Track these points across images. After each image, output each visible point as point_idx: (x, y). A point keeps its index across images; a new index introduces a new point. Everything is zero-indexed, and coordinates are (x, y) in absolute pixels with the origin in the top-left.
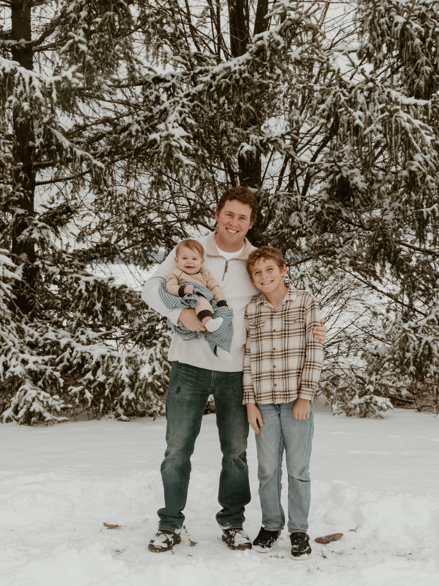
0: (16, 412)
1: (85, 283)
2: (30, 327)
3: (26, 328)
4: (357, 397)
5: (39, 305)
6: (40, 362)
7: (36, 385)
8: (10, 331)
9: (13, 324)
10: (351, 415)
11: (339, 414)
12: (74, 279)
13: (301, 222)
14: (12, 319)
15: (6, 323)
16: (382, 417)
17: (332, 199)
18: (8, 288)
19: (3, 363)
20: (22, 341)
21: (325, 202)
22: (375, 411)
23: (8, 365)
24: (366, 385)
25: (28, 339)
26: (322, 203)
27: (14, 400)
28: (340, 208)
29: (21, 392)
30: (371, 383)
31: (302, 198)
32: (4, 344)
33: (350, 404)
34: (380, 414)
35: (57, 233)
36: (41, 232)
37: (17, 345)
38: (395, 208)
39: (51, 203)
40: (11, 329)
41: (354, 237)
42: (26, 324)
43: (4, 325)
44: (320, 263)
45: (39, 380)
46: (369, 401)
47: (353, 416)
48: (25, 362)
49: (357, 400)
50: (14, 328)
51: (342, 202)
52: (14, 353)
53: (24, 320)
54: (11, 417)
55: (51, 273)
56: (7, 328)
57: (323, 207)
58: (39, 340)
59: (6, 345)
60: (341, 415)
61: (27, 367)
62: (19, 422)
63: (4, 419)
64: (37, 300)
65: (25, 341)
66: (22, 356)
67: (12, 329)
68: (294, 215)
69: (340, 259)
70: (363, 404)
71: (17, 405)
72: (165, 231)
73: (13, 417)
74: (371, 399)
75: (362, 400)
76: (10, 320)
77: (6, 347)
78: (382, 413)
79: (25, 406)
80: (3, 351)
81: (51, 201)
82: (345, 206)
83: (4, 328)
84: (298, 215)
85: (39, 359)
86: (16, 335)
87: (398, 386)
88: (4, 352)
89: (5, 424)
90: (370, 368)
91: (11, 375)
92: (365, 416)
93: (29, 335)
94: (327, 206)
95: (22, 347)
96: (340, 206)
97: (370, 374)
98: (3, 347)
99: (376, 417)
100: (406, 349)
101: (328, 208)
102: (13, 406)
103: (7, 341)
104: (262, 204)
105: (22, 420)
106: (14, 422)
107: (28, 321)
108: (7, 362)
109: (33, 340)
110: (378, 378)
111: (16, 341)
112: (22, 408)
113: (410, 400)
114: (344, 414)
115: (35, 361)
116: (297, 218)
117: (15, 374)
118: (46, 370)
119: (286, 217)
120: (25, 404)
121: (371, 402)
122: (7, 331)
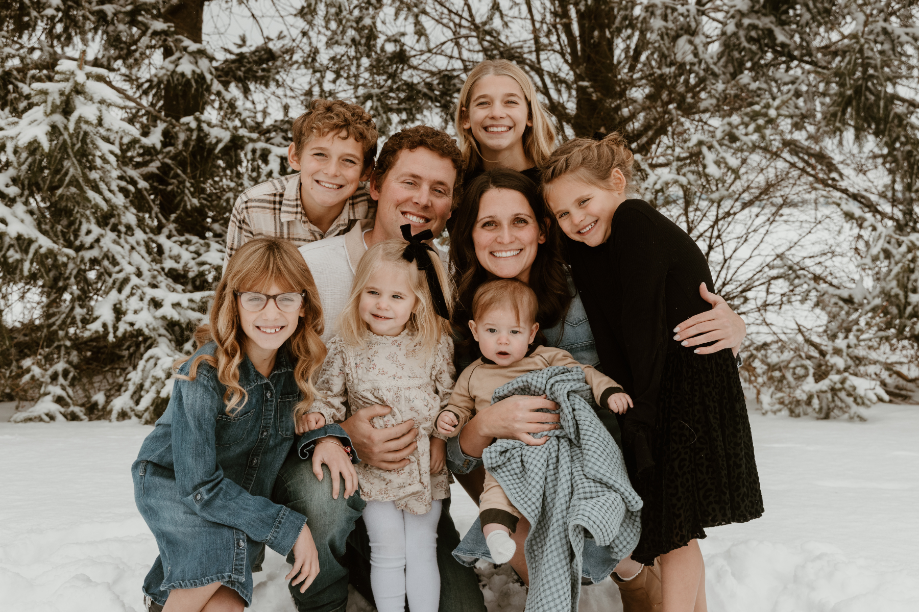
0: (137, 398)
1: (279, 160)
2: (175, 242)
3: (167, 244)
4: (810, 379)
5: (190, 201)
6: (185, 303)
7: (181, 351)
8: (133, 248)
9: (140, 235)
10: (798, 416)
11: (775, 412)
12: (258, 153)
13: (696, 55)
14: (139, 226)
15: (126, 233)
16: (862, 419)
17: (757, 12)
18: (112, 152)
19: (115, 305)
20: (158, 267)
21: (742, 14)
22: (848, 406)
23: (124, 309)
24: (828, 357)
25: (169, 264)
26: (738, 17)
27: (135, 377)
28: (773, 27)
29: (147, 361)
30: (837, 352)
31: (698, 11)
32: (117, 268)
33: (800, 394)
34: (858, 413)
35: (246, 91)
36: (196, 63)
37: (147, 274)
38: (875, 31)
39: (240, 46)
40: (135, 245)
41: (799, 81)
42: (169, 237)
43: (123, 235)
44: (735, 119)
45: (187, 340)
46: (838, 386)
47: (803, 417)
48: (156, 304)
49: (810, 385)
50: (142, 243)
51: (775, 16)
52: (136, 287)
53: (165, 231)
54: (128, 410)
55: (214, 141)
56: (127, 242)
57: (739, 25)
58: (189, 266)
59: (121, 271)
60: (779, 414)
61: (160, 312)
62: (143, 420)
63: (114, 415)
64: (187, 191)
65: (163, 269)
66: (151, 293)
67: (138, 243)
68: (682, 41)
69: (777, 108)
70: (825, 392)
71: (141, 387)
72: (441, 86)
73: (133, 410)
74: (843, 382)
75: (824, 384)
76: (135, 227)
77: (121, 276)
78: (862, 411)
79: (154, 388)
80: (114, 283)
81: (240, 42)
82: (782, 23)
83: (122, 241)
84: (691, 42)
85: (183, 298)
86: (146, 255)
87: (889, 361)
88: (117, 285)
89: (115, 423)
90: (834, 325)
91: (129, 329)
92: (827, 417)
93: (171, 257)
94: (746, 22)
95: (154, 277)
96: (772, 22)
97: (834, 337)
98: (114, 276)
99: (851, 419)
100: (910, 286)
101: (750, 25)
102: (132, 388)
103: (124, 263)
104: (621, 23)
105: (147, 416)
106: (134, 419)
107: (175, 233)
108: (120, 303)
109: (179, 267)
110: (852, 344)
111: (145, 267)
112: (148, 392)
113: (903, 392)
114: (785, 412)
115: (175, 301)
116: (689, 48)
117: (136, 327)
118: (200, 320)
119: (667, 45)
120: (153, 383)
121: (843, 389)
122: (127, 247)
